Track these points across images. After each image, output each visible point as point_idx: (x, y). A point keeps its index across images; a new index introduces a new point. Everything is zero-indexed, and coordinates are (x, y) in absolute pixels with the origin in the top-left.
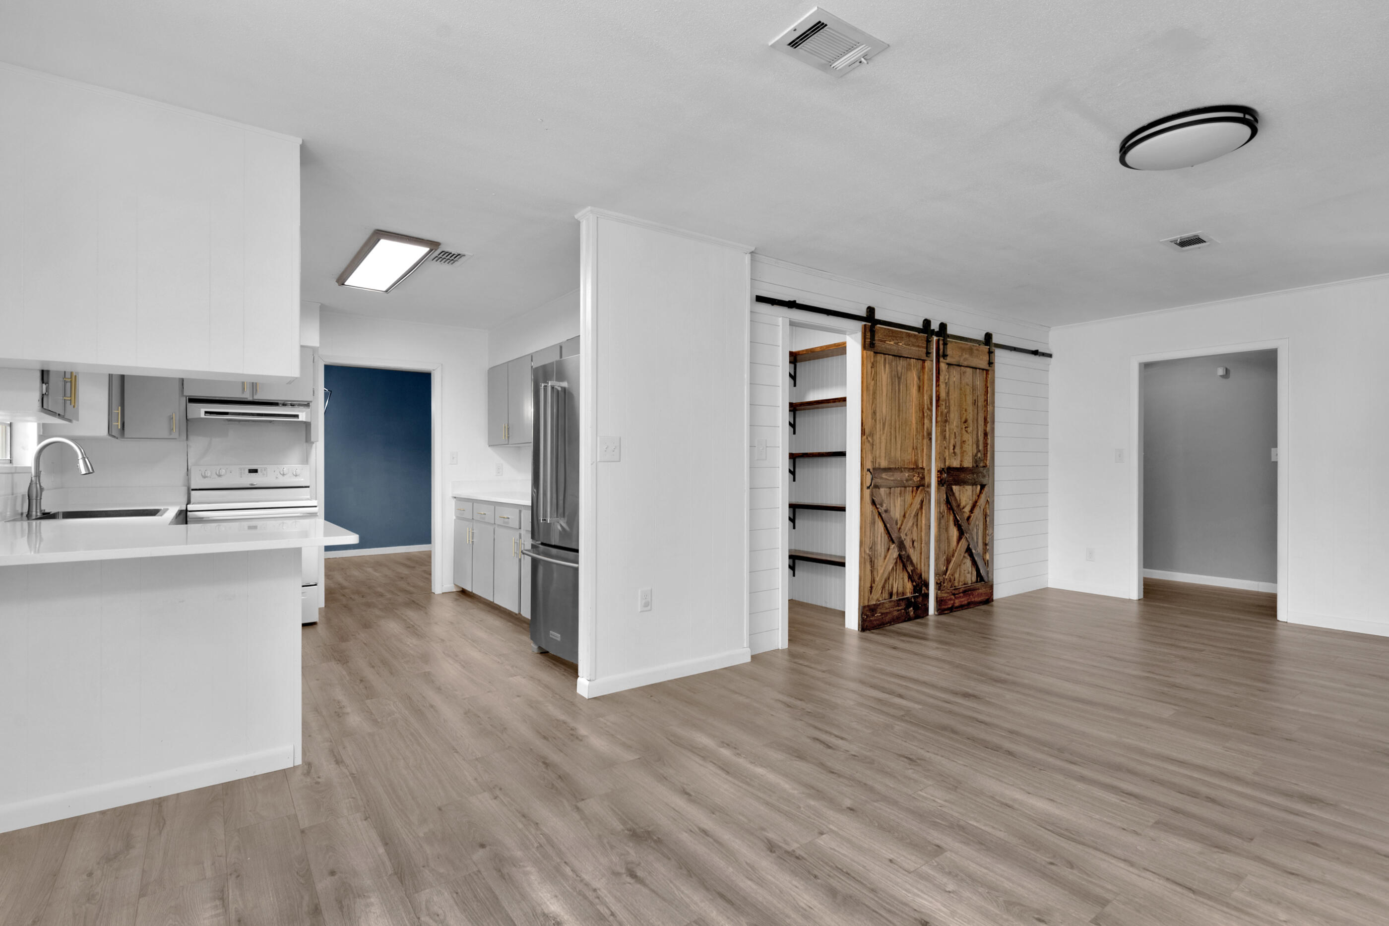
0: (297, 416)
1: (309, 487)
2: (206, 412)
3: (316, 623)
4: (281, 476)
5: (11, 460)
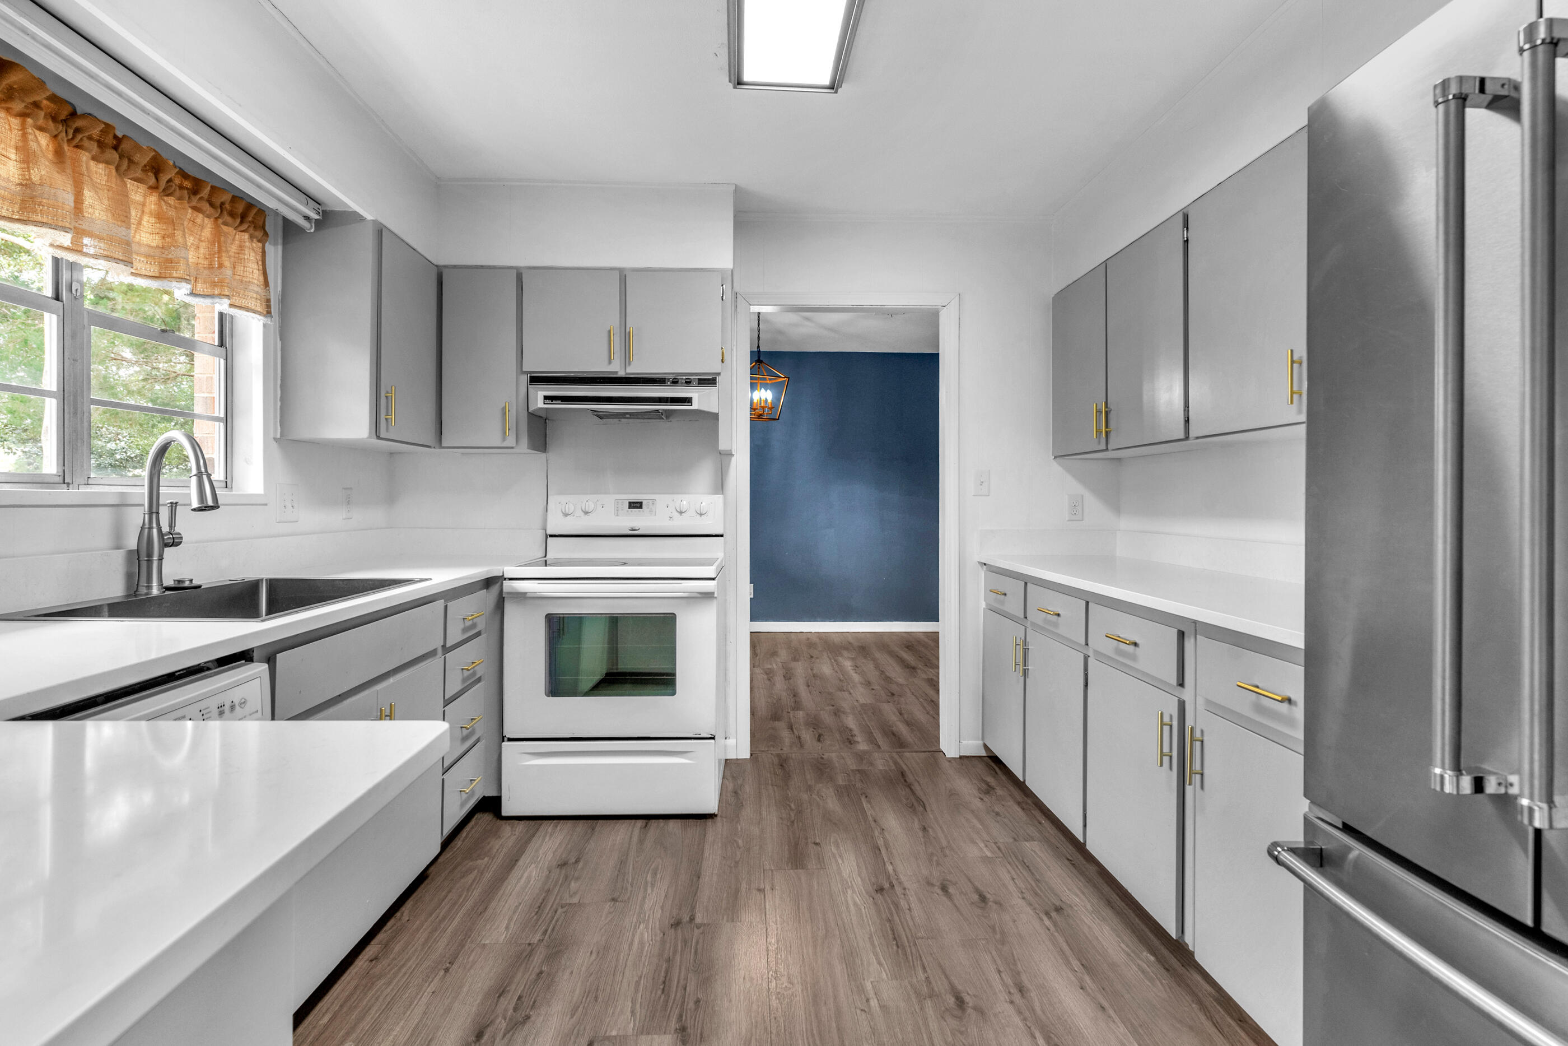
0: (688, 401)
1: (722, 536)
2: (546, 398)
3: (711, 816)
4: (678, 514)
5: (226, 482)
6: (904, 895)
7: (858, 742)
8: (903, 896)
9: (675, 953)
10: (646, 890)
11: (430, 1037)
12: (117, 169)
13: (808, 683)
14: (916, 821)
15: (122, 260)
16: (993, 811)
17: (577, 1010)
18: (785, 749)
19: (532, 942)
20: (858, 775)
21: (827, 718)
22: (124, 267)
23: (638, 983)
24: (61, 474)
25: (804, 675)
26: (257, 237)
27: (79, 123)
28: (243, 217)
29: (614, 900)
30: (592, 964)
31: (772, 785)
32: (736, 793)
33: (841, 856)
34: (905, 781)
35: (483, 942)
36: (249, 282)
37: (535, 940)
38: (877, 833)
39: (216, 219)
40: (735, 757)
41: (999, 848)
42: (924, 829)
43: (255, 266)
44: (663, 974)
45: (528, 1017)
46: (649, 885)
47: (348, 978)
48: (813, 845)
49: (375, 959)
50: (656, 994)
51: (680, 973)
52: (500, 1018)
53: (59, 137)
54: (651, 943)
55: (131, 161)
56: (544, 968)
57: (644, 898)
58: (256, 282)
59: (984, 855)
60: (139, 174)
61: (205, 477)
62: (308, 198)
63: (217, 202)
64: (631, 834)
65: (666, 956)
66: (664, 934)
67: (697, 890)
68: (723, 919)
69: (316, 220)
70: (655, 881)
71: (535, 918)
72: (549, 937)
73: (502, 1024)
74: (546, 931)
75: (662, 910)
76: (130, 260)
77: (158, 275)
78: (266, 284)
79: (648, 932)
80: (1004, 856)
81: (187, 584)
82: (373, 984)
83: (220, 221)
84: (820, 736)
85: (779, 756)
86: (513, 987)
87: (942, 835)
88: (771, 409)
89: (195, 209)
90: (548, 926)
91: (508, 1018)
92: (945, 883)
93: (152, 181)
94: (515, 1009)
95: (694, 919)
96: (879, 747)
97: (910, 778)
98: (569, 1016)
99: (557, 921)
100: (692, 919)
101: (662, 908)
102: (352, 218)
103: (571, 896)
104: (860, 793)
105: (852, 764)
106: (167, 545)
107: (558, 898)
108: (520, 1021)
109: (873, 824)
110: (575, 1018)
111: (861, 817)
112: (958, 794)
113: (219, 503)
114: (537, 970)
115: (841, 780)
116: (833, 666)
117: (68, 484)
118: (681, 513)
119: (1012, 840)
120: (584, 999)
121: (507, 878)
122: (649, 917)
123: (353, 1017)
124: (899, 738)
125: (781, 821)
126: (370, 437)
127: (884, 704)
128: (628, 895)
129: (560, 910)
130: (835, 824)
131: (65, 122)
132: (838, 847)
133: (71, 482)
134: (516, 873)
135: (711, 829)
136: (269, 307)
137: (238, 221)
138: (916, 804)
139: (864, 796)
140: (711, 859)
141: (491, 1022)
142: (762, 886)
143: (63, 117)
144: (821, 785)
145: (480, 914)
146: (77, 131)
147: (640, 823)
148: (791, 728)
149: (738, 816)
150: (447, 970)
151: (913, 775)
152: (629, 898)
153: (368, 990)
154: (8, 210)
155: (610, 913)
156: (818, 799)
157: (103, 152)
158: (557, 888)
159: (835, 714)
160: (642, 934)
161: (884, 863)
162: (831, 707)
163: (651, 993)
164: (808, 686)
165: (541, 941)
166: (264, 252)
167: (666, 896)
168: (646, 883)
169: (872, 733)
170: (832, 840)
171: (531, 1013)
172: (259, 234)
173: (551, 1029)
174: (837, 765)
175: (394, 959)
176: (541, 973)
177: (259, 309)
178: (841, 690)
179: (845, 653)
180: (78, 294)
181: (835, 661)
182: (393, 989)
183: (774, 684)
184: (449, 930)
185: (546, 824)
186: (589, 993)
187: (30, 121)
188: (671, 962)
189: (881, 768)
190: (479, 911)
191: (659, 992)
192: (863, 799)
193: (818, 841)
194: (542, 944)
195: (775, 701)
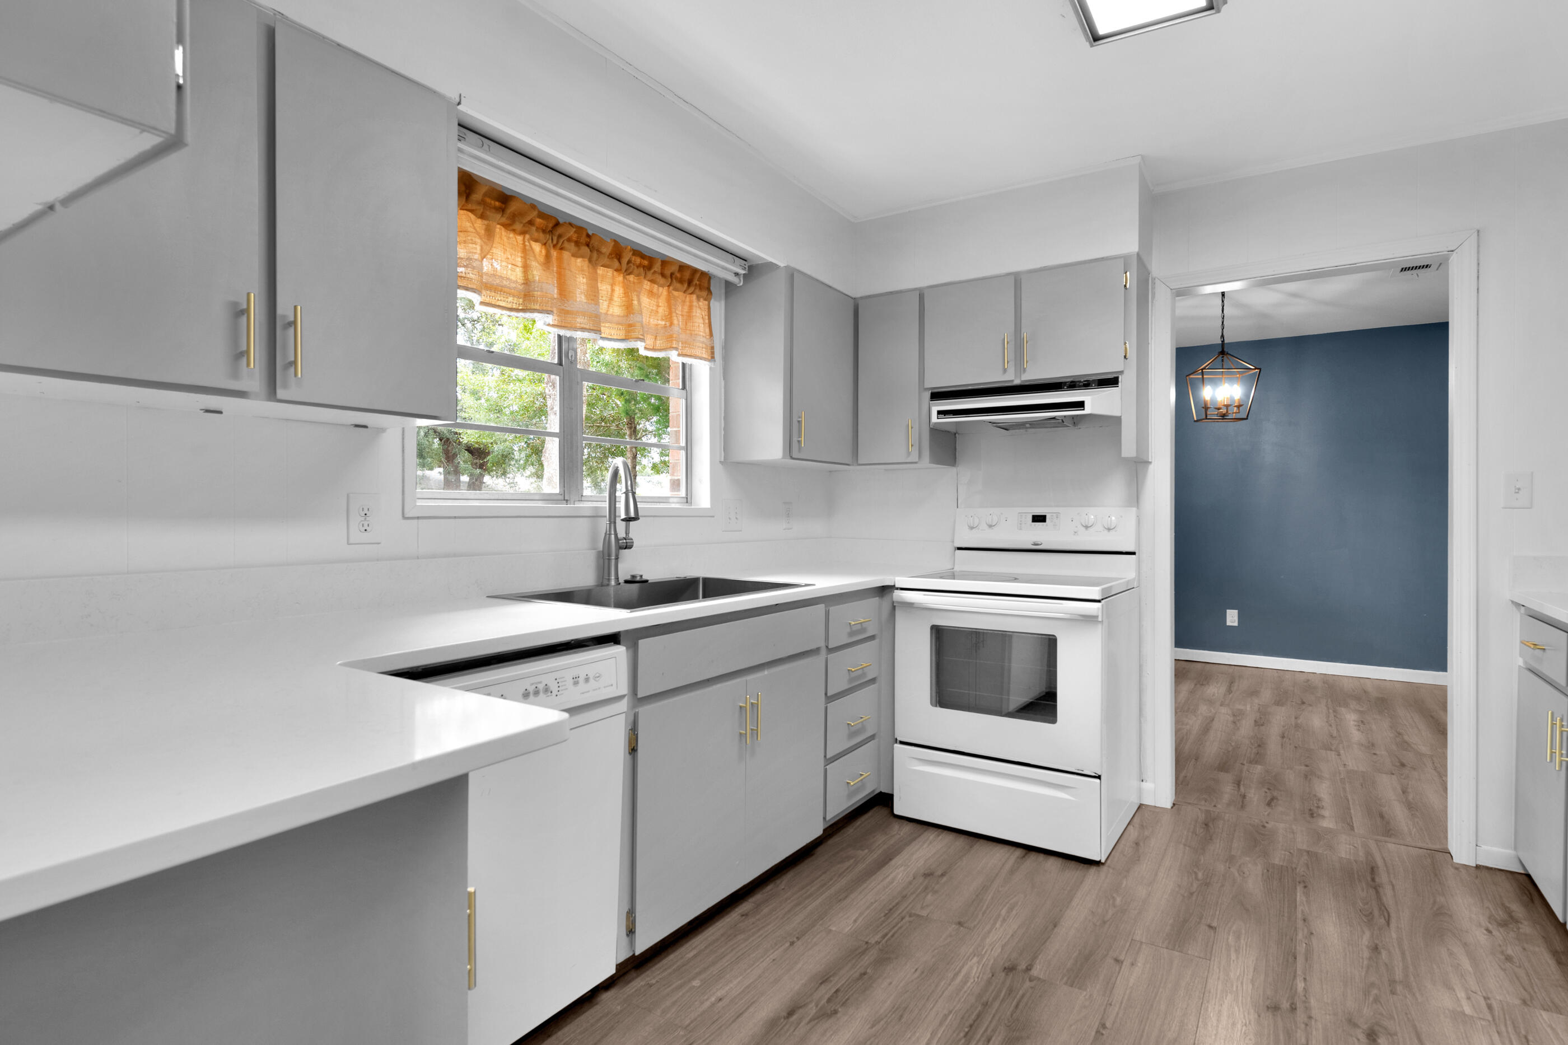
0: (1081, 405)
1: (1134, 553)
2: (939, 412)
3: (1097, 863)
4: (1084, 529)
5: (687, 498)
6: (1307, 1025)
7: (1323, 817)
8: (1303, 1026)
9: (995, 999)
10: (995, 923)
11: (754, 1000)
12: (590, 261)
13: (1283, 734)
14: (1367, 934)
15: (593, 330)
16: (1502, 952)
17: (879, 1022)
18: (1219, 806)
19: (869, 941)
20: (1306, 857)
21: (1292, 779)
22: (594, 334)
23: (946, 1016)
24: (563, 493)
25: (1282, 723)
26: (703, 297)
27: (560, 230)
28: (690, 283)
29: (960, 924)
30: (912, 981)
31: (1185, 845)
32: (1137, 844)
33: (1237, 951)
34: (1373, 880)
35: (830, 928)
36: (696, 334)
37: (873, 941)
38: (1300, 936)
39: (669, 286)
40: (1153, 804)
41: (1490, 1007)
42: (1375, 949)
43: (701, 321)
44: (973, 1017)
45: (836, 1012)
46: (1001, 919)
47: (721, 925)
48: (1207, 928)
49: (745, 915)
50: (958, 1035)
51: (991, 1022)
52: (813, 1004)
53: (547, 244)
54: (976, 980)
55: (599, 252)
56: (869, 971)
57: (989, 932)
58: (702, 334)
59: (1458, 1009)
60: (606, 261)
61: (630, 494)
62: (734, 257)
63: (668, 272)
64: (1006, 861)
65: (985, 999)
66: (993, 976)
67: (1048, 939)
68: (1062, 978)
69: (744, 274)
70: (1008, 917)
71: (883, 918)
72: (886, 942)
73: (812, 1010)
74: (886, 935)
75: (1002, 949)
76: (599, 329)
77: (624, 338)
78: (711, 334)
79: (978, 968)
80: (1494, 1020)
81: (638, 579)
82: (735, 936)
83: (671, 288)
84: (1272, 799)
85: (1208, 812)
86: (836, 978)
87: (1401, 964)
88: (1239, 407)
89: (652, 281)
90: (890, 931)
91: (819, 1007)
92: (1376, 1028)
93: (616, 264)
94: (829, 1001)
95: (1030, 970)
96: (1352, 828)
97: (1383, 878)
98: (869, 1026)
99: (901, 928)
100: (1029, 969)
101: (1003, 947)
102: (771, 267)
103: (922, 908)
104: (1298, 880)
105: (1302, 841)
106: (621, 548)
107: (911, 906)
108: (827, 1014)
109: (1300, 923)
110: (874, 1029)
111: (1286, 910)
112: (1451, 916)
113: (640, 515)
114: (862, 970)
115: (1278, 858)
116: (1328, 717)
117: (567, 501)
118: (1087, 527)
119: (1517, 1002)
120: (890, 1014)
121: (875, 873)
122: (986, 952)
123: (710, 959)
124: (1388, 823)
125: (1177, 889)
126: (784, 457)
127: (1384, 776)
128: (976, 923)
129: (907, 919)
130: (1247, 910)
131: (551, 232)
132: (1238, 938)
133: (568, 499)
134: (885, 870)
135: (1091, 877)
136: (713, 353)
137: (686, 285)
138: (1376, 913)
139: (1302, 885)
140: (1077, 910)
141: (804, 1005)
142: (1122, 958)
143: (549, 228)
144: (1248, 859)
145: (839, 901)
146: (560, 236)
147: (1019, 852)
148: (1238, 783)
149: (1128, 871)
150: (792, 943)
151: (1388, 873)
152: (975, 927)
153: (729, 940)
154: (516, 304)
155: (951, 936)
156: (1237, 874)
157: (579, 249)
158: (914, 896)
159: (1306, 777)
160: (971, 968)
161: (1295, 977)
162: (1303, 768)
163: (954, 1032)
164: (1283, 737)
165: (877, 943)
166: (709, 308)
167: (1012, 935)
168: (999, 915)
169: (1349, 809)
170: (1234, 928)
171: (840, 1010)
172: (704, 293)
173: (849, 1032)
174: (1281, 839)
175: (759, 920)
176: (865, 974)
177: (704, 356)
178: (1328, 748)
179: (1353, 704)
180: (573, 359)
181: (1334, 711)
182: (746, 946)
183: (1238, 729)
184: (809, 908)
185: (931, 830)
186: (897, 1008)
187: (527, 236)
188: (987, 1007)
189: (1343, 856)
190: (840, 898)
191: (962, 1034)
192: (1300, 889)
193: (1214, 924)
194: (877, 947)
195: (1230, 749)
